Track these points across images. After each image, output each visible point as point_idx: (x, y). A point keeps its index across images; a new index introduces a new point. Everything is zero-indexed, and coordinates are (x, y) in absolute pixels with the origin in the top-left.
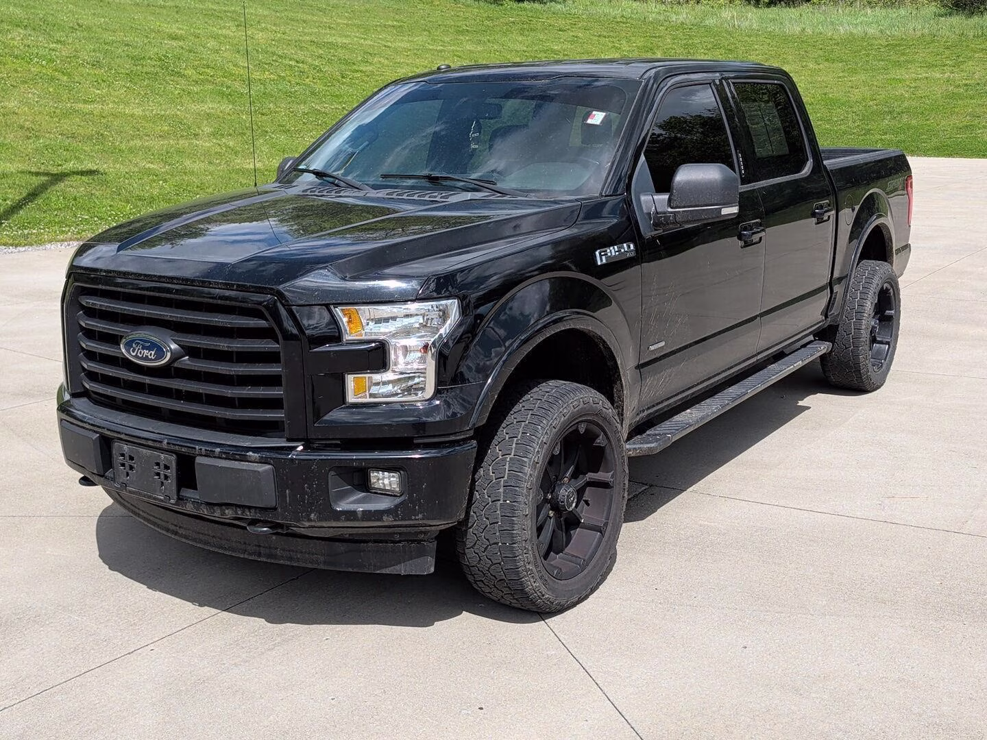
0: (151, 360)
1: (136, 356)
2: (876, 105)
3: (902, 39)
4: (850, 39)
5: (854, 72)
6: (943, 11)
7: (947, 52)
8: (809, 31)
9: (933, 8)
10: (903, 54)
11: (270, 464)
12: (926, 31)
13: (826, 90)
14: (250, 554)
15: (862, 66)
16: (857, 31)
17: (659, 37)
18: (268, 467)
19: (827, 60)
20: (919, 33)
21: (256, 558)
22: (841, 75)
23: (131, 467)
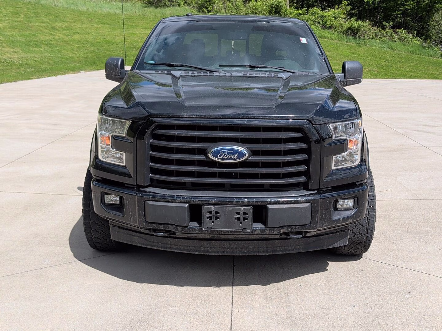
0: (234, 159)
1: (223, 159)
2: (128, 44)
3: (131, 16)
4: (109, 15)
5: (115, 29)
6: (144, 5)
7: (151, 23)
8: (90, 10)
9: (139, 4)
10: (134, 23)
11: (310, 203)
12: (141, 13)
13: (105, 37)
14: (261, 252)
15: (117, 27)
16: (112, 11)
17: (20, 8)
18: (309, 204)
19: (102, 23)
20: (138, 14)
21: (266, 254)
22: (109, 30)
23: (217, 218)
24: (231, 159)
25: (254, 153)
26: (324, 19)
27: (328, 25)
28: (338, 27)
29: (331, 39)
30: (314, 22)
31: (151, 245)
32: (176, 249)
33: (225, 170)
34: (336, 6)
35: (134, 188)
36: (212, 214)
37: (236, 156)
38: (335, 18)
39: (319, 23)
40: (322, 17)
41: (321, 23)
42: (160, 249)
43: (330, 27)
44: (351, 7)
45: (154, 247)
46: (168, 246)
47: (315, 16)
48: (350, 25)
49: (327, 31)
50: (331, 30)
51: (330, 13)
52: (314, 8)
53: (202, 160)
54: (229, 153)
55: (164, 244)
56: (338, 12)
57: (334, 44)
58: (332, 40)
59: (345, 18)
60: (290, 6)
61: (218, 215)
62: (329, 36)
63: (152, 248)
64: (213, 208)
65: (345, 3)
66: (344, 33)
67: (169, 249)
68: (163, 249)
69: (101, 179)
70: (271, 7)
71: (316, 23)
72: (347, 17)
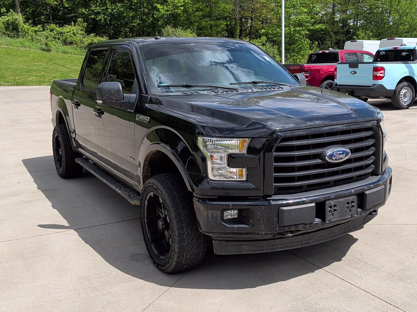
0: (343, 158)
1: (336, 159)
11: (384, 184)
18: (384, 186)
23: (335, 210)
24: (341, 158)
25: (353, 151)
26: (63, 36)
27: (69, 40)
28: (79, 43)
29: (74, 54)
30: (54, 38)
31: (260, 250)
32: (282, 248)
33: (335, 169)
34: (73, 23)
35: (259, 199)
36: (331, 208)
37: (344, 155)
38: (74, 35)
39: (59, 39)
40: (62, 33)
41: (61, 39)
42: (269, 251)
43: (71, 43)
44: (87, 23)
45: (263, 251)
46: (276, 247)
47: (54, 32)
48: (91, 41)
49: (69, 47)
50: (72, 46)
51: (67, 29)
52: (52, 25)
53: (320, 163)
54: (340, 154)
55: (272, 246)
56: (76, 29)
57: (79, 59)
58: (76, 55)
59: (84, 34)
60: (25, 22)
61: (335, 208)
62: (72, 51)
63: (261, 252)
64: (332, 202)
65: (81, 20)
66: (86, 48)
67: (276, 249)
68: (271, 251)
69: (217, 197)
70: (8, 24)
71: (57, 39)
72: (85, 33)
